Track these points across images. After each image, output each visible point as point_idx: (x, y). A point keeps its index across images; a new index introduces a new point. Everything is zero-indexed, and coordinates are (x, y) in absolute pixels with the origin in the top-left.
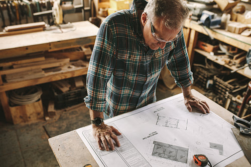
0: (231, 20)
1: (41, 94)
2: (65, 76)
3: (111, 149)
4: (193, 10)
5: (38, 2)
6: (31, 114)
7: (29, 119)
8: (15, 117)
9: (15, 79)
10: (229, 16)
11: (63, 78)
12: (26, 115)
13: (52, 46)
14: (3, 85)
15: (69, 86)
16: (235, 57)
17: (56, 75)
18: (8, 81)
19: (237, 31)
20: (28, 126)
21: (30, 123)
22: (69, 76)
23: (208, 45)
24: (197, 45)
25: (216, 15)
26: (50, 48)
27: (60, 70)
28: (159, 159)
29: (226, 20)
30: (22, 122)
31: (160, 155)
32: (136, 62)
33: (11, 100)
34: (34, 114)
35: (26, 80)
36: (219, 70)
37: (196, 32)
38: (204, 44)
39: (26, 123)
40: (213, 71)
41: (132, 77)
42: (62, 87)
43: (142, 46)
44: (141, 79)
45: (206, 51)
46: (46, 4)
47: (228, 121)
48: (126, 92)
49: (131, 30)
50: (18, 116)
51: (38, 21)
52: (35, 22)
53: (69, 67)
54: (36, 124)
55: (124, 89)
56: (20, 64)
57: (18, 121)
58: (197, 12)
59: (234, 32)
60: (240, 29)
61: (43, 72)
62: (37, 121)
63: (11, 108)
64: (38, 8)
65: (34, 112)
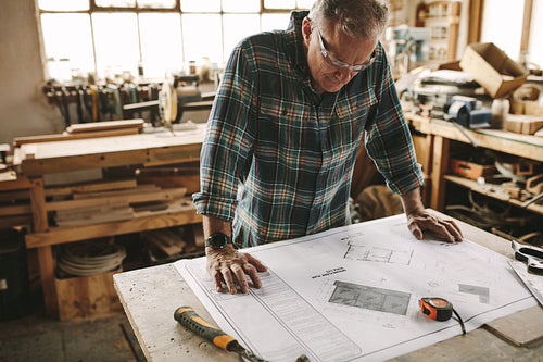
0: (512, 111)
1: (125, 256)
2: (175, 221)
3: (241, 291)
4: (434, 98)
5: (136, 89)
6: (98, 299)
7: (92, 310)
8: (65, 303)
9: (72, 219)
10: (506, 103)
11: (171, 224)
12: (88, 299)
13: (151, 156)
14: (47, 231)
15: (183, 244)
16: (529, 181)
17: (157, 216)
18: (58, 223)
19: (526, 130)
20: (89, 323)
21: (93, 319)
22: (182, 221)
23: (470, 165)
24: (449, 167)
25: (479, 103)
26: (148, 160)
27: (166, 208)
28: (344, 307)
29: (502, 111)
30: (78, 315)
31: (346, 302)
32: (298, 123)
33: (62, 267)
34: (104, 299)
35: (95, 224)
36: (502, 215)
37: (444, 139)
38: (464, 163)
39: (87, 319)
40: (487, 219)
41: (292, 158)
42: (168, 246)
43: (308, 92)
44: (310, 162)
45: (469, 179)
46: (150, 93)
47: (504, 254)
48: (283, 194)
49: (286, 61)
50: (71, 302)
51: (132, 118)
52: (125, 119)
53: (185, 205)
54: (107, 321)
55: (278, 187)
56: (87, 192)
57: (69, 312)
58: (442, 101)
59: (521, 133)
60: (531, 124)
61: (131, 210)
62: (108, 315)
63: (57, 281)
64: (134, 98)
65: (104, 295)
